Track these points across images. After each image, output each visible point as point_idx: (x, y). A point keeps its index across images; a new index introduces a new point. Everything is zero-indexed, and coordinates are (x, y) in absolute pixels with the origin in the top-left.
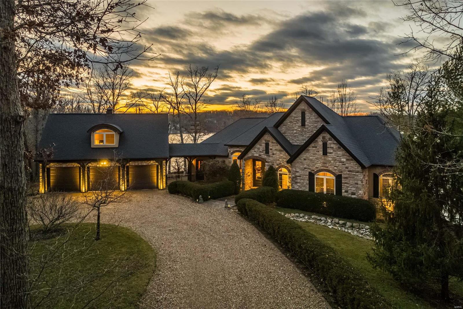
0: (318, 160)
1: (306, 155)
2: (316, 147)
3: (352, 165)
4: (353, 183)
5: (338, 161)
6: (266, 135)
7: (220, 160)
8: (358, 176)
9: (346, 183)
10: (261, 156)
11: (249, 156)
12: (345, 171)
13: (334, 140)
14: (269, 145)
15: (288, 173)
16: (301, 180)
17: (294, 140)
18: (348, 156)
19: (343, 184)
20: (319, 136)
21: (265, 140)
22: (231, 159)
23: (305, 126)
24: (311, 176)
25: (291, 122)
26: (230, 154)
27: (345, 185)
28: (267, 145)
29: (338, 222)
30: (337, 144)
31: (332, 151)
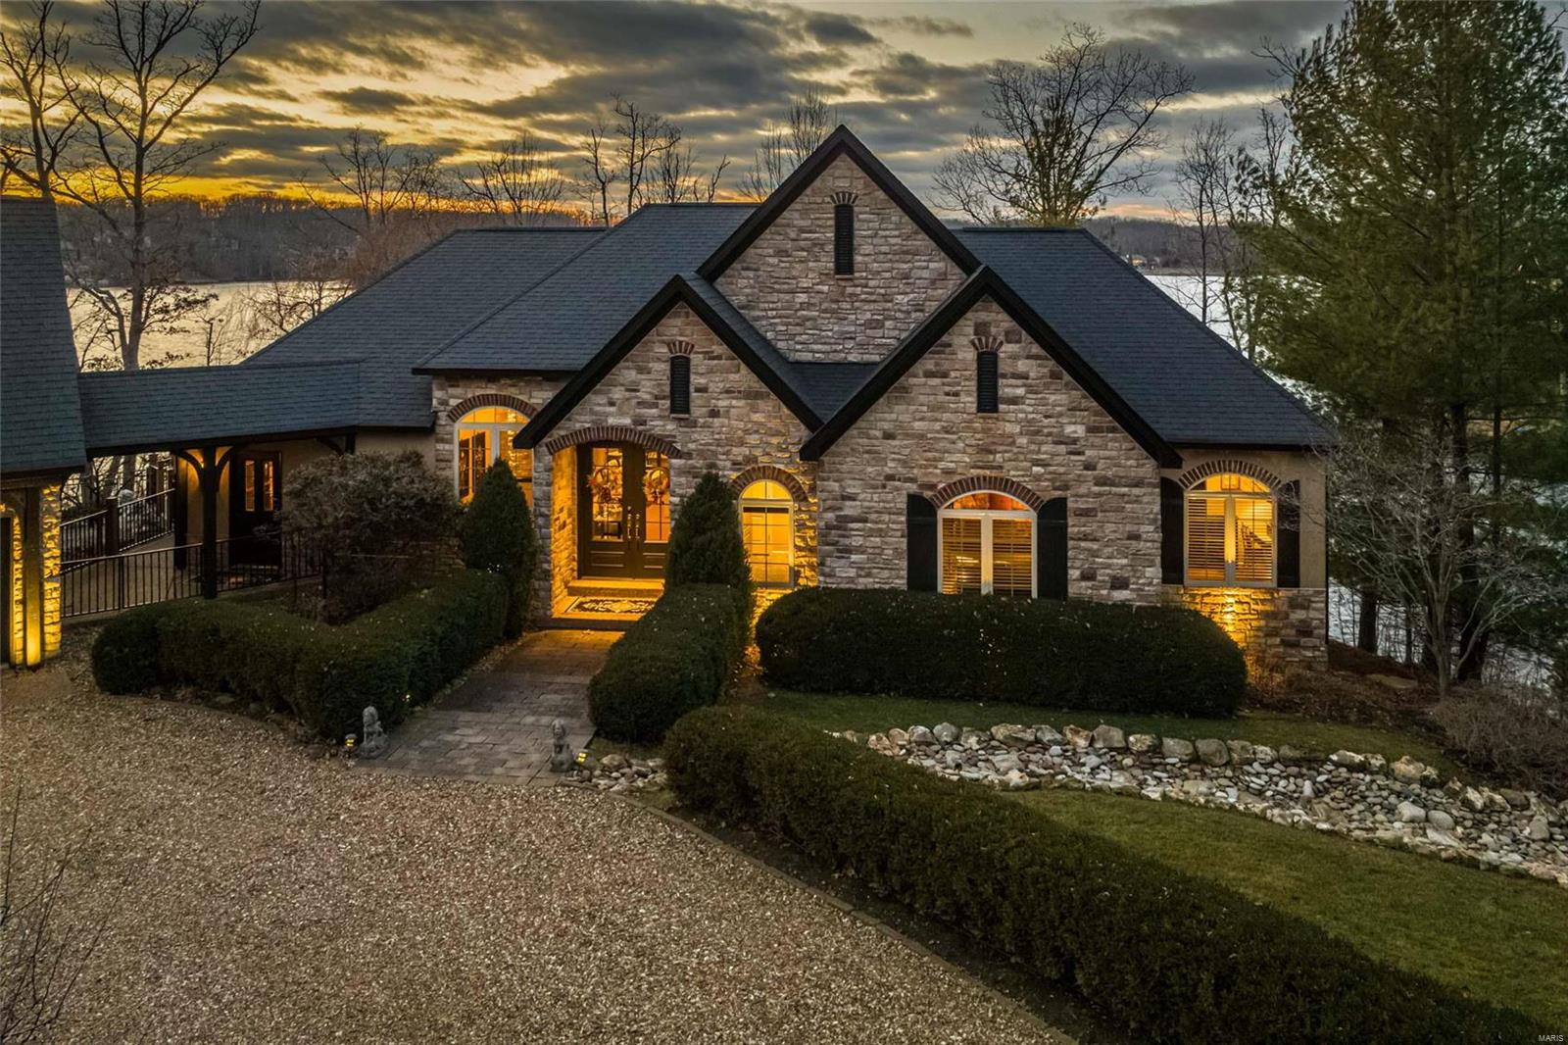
0: (954, 437)
1: (894, 416)
2: (945, 375)
3: (1114, 453)
4: (1117, 535)
5: (1050, 434)
6: (677, 315)
7: (390, 450)
8: (1140, 503)
9: (1086, 538)
10: (644, 423)
11: (578, 426)
12: (1080, 480)
13: (1030, 339)
14: (692, 370)
15: (790, 505)
16: (871, 533)
17: (798, 338)
18: (1096, 414)
19: (1071, 543)
20: (961, 322)
21: (670, 345)
22: (450, 442)
23: (852, 273)
24: (921, 512)
25: (781, 253)
26: (443, 415)
27: (1083, 544)
28: (680, 369)
29: (1122, 744)
30: (1046, 359)
31: (1020, 391)
